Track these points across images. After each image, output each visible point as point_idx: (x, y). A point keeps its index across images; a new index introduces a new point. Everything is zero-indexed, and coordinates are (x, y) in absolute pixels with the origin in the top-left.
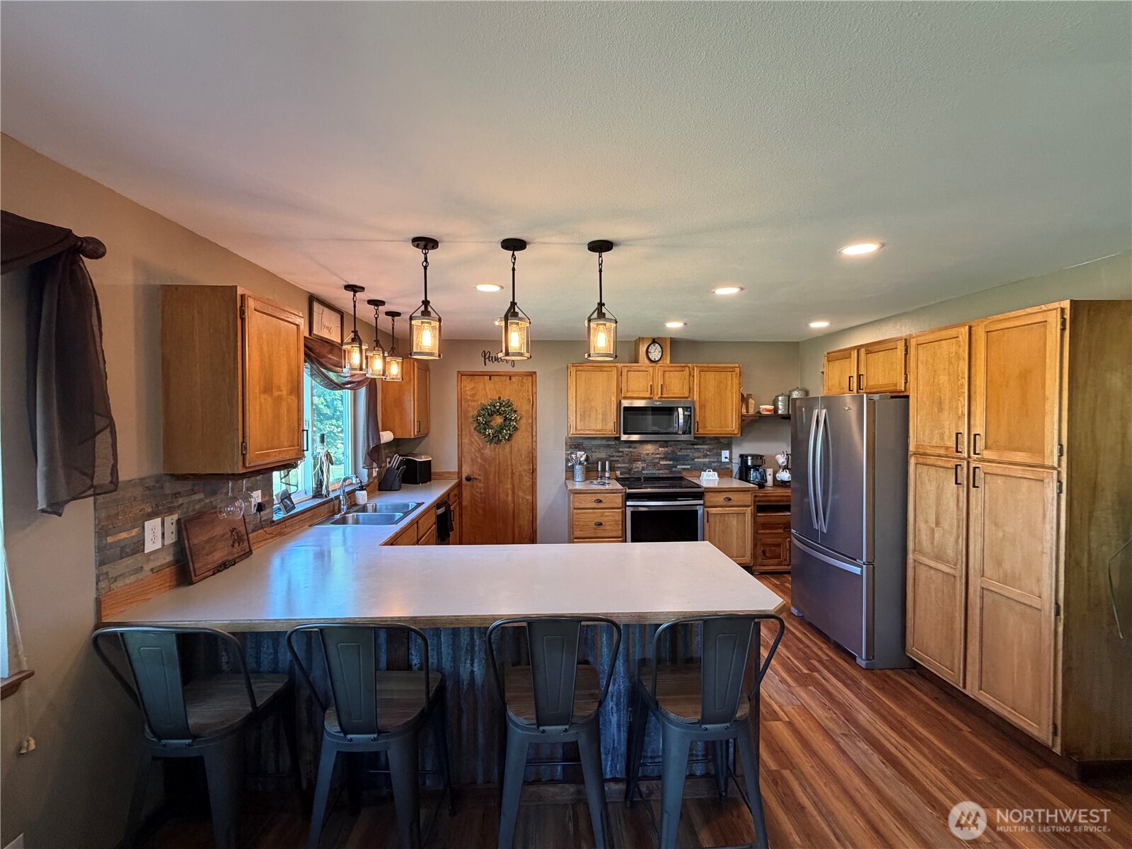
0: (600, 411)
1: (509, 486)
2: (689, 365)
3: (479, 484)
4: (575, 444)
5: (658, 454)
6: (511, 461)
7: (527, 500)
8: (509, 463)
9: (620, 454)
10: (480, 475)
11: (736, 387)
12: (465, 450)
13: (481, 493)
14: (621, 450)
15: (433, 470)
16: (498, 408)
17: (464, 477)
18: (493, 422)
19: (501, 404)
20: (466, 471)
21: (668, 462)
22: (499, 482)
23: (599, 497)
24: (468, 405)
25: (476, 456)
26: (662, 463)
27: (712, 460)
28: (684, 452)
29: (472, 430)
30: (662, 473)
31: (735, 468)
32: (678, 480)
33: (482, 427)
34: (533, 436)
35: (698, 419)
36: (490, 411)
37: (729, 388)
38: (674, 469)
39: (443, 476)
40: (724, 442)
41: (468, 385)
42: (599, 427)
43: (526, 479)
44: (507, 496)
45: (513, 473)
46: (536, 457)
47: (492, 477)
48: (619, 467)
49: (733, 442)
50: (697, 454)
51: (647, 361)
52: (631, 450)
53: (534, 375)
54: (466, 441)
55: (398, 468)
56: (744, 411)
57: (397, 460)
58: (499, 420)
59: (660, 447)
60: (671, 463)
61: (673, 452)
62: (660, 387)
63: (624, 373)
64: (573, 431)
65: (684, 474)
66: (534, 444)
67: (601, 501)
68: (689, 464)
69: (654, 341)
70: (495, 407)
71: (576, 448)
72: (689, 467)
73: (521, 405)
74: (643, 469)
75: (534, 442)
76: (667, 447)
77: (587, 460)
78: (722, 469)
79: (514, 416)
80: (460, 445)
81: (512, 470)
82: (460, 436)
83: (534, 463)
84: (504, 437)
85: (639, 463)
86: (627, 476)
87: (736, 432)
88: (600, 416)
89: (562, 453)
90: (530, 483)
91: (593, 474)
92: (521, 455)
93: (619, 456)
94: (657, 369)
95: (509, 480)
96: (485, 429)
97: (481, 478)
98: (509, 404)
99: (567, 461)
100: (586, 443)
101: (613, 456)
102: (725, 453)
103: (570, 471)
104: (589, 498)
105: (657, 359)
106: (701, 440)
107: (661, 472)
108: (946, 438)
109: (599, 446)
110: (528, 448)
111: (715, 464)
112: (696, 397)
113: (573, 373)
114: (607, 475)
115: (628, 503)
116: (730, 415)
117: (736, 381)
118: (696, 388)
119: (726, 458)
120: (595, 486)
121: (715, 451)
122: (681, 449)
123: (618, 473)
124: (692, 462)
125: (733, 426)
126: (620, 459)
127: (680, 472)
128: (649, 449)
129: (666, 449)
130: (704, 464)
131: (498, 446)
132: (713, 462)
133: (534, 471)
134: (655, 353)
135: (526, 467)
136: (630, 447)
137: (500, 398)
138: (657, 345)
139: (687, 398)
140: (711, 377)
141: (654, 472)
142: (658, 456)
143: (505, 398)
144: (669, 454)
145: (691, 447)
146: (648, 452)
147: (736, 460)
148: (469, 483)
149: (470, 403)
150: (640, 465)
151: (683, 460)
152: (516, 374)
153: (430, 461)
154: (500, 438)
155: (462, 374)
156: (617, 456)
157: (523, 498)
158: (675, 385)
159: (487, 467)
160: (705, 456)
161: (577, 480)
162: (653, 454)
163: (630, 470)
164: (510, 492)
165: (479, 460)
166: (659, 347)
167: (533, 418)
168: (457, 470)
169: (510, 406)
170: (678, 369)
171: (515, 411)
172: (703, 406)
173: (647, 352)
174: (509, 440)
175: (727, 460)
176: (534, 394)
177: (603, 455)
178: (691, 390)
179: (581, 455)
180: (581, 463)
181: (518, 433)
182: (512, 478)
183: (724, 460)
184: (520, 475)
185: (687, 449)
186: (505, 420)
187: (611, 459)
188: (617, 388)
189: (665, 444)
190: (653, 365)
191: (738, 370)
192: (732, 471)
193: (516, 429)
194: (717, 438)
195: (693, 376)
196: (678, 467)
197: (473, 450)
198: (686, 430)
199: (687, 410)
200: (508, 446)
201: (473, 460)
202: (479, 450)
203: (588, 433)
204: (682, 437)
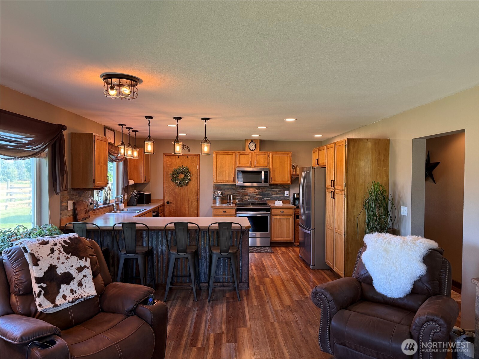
0: (227, 173)
1: (187, 206)
2: (268, 152)
3: (173, 205)
4: (217, 187)
5: (255, 192)
7: (195, 213)
8: (187, 195)
9: (238, 192)
11: (289, 162)
12: (167, 189)
13: (174, 209)
15: (151, 199)
17: (166, 202)
18: (180, 177)
19: (183, 169)
20: (167, 199)
22: (182, 204)
23: (225, 210)
25: (172, 192)
26: (257, 196)
28: (268, 192)
29: (170, 180)
30: (258, 201)
31: (292, 199)
33: (174, 179)
34: (198, 183)
35: (271, 176)
36: (178, 172)
37: (286, 163)
38: (263, 199)
39: (155, 201)
40: (285, 187)
41: (168, 159)
42: (227, 179)
43: (195, 203)
44: (186, 211)
45: (188, 200)
46: (199, 193)
47: (179, 202)
48: (237, 198)
49: (291, 187)
50: (273, 193)
51: (249, 150)
53: (199, 155)
54: (167, 185)
55: (136, 196)
56: (294, 173)
57: (135, 192)
58: (182, 176)
59: (257, 189)
60: (261, 196)
61: (262, 192)
62: (254, 162)
63: (238, 156)
64: (215, 181)
65: (268, 202)
67: (226, 212)
69: (252, 141)
70: (181, 170)
71: (218, 189)
72: (270, 198)
73: (193, 169)
74: (249, 199)
75: (198, 186)
77: (222, 194)
79: (189, 174)
80: (164, 188)
82: (164, 183)
83: (198, 195)
84: (184, 184)
86: (241, 202)
87: (289, 182)
88: (227, 175)
89: (211, 191)
90: (197, 205)
91: (225, 201)
92: (192, 192)
94: (253, 154)
95: (187, 204)
96: (176, 180)
97: (174, 202)
98: (187, 169)
99: (214, 195)
100: (222, 187)
102: (287, 193)
103: (215, 199)
104: (221, 211)
105: (253, 149)
106: (276, 186)
109: (228, 189)
110: (196, 189)
111: (282, 198)
112: (271, 167)
113: (215, 156)
114: (232, 202)
115: (237, 213)
116: (286, 175)
117: (289, 159)
118: (271, 162)
120: (224, 205)
121: (282, 191)
122: (266, 190)
123: (236, 201)
124: (271, 196)
125: (287, 180)
126: (238, 195)
127: (265, 201)
128: (251, 190)
129: (259, 190)
130: (276, 197)
131: (182, 188)
132: (281, 196)
133: (198, 199)
134: (253, 146)
135: (195, 198)
136: (242, 189)
137: (183, 166)
138: (253, 143)
139: (267, 167)
140: (278, 158)
141: (254, 201)
143: (185, 166)
144: (260, 192)
145: (271, 189)
147: (292, 196)
148: (168, 205)
149: (169, 168)
150: (247, 197)
151: (268, 195)
152: (190, 155)
153: (150, 194)
156: (236, 193)
157: (193, 212)
158: (261, 161)
159: (177, 197)
160: (277, 194)
161: (217, 204)
162: (253, 192)
163: (242, 200)
164: (187, 209)
165: (173, 194)
167: (198, 175)
168: (162, 199)
170: (263, 154)
171: (190, 172)
172: (274, 171)
173: (249, 146)
174: (187, 185)
176: (199, 164)
177: (230, 192)
178: (268, 163)
179: (220, 192)
180: (219, 196)
181: (191, 182)
182: (188, 202)
183: (286, 195)
184: (192, 201)
185: (269, 190)
186: (185, 176)
187: (234, 194)
188: (235, 162)
189: (258, 187)
190: (251, 152)
191: (290, 155)
192: (290, 201)
193: (190, 180)
194: (283, 186)
195: (270, 157)
196: (265, 198)
197: (170, 190)
198: (266, 181)
199: (266, 172)
200: (186, 188)
201: (170, 194)
202: (173, 190)
203: (224, 182)
204: (264, 185)
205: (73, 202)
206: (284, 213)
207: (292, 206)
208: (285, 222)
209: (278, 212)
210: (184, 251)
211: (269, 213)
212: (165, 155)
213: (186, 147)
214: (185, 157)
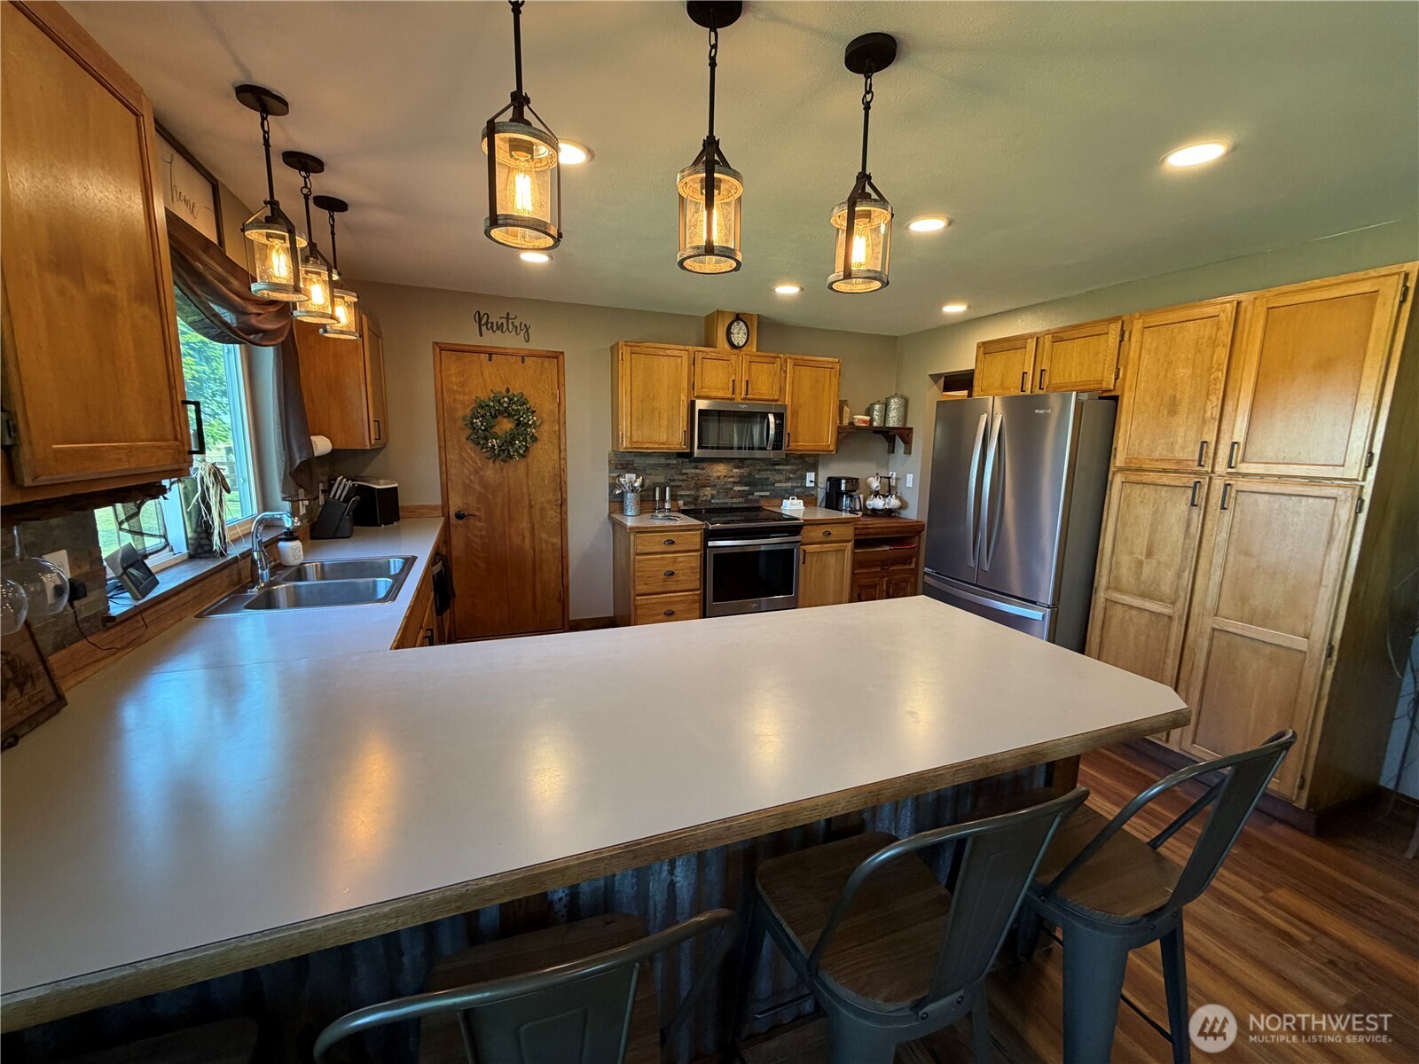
0: (665, 416)
1: (525, 525)
2: (781, 356)
3: (479, 524)
4: (623, 462)
5: (731, 477)
6: (528, 489)
7: (554, 545)
8: (525, 491)
9: (684, 477)
10: (479, 510)
11: (834, 389)
12: (453, 471)
13: (481, 537)
14: (684, 471)
15: (402, 504)
16: (505, 405)
17: (452, 513)
18: (497, 427)
19: (511, 400)
20: (456, 504)
21: (743, 488)
22: (510, 520)
23: (671, 536)
24: (455, 400)
25: (471, 481)
26: (736, 488)
27: (795, 484)
28: (764, 475)
29: (464, 439)
30: (737, 502)
31: (821, 495)
32: (753, 510)
33: (480, 437)
34: (561, 450)
35: (789, 430)
36: (491, 411)
37: (826, 390)
38: (750, 497)
39: (414, 512)
41: (453, 367)
42: (664, 438)
43: (552, 514)
44: (523, 539)
45: (531, 506)
46: (566, 483)
47: (498, 511)
48: (682, 495)
49: (820, 462)
50: (778, 477)
51: (727, 346)
52: (698, 471)
53: (561, 357)
54: (453, 456)
55: (347, 500)
58: (506, 425)
59: (735, 468)
60: (747, 488)
61: (750, 474)
62: (744, 384)
63: (698, 361)
65: (763, 503)
66: (562, 462)
67: (673, 543)
68: (768, 491)
69: (737, 318)
70: (501, 404)
71: (624, 468)
72: (768, 494)
73: (541, 401)
74: (713, 496)
75: (562, 459)
76: (742, 468)
77: (640, 485)
78: (807, 496)
79: (532, 419)
80: (444, 464)
81: (530, 501)
82: (443, 448)
83: (563, 489)
84: (516, 451)
85: (708, 489)
86: (692, 507)
88: (665, 422)
89: (603, 477)
90: (558, 520)
91: (648, 505)
92: (543, 480)
93: (683, 480)
94: (741, 357)
95: (526, 516)
96: (486, 439)
97: (482, 514)
98: (523, 401)
99: (613, 486)
100: (638, 461)
101: (674, 480)
102: (810, 476)
103: (618, 502)
104: (657, 539)
105: (741, 344)
106: (793, 457)
107: (735, 500)
108: (1177, 448)
109: (656, 466)
110: (554, 468)
111: (798, 490)
112: (788, 401)
113: (627, 357)
114: (667, 506)
115: (708, 543)
116: (826, 425)
117: (835, 381)
118: (789, 387)
119: (811, 481)
121: (799, 473)
122: (760, 470)
123: (681, 503)
124: (772, 488)
125: (828, 439)
126: (684, 484)
127: (757, 501)
128: (722, 469)
129: (742, 471)
130: (786, 490)
131: (507, 465)
132: (797, 487)
133: (563, 503)
134: (739, 335)
136: (696, 468)
137: (508, 390)
138: (741, 323)
139: (776, 401)
140: (806, 374)
141: (726, 501)
142: (732, 480)
143: (515, 391)
144: (744, 476)
145: (772, 467)
146: (719, 474)
148: (461, 522)
149: (458, 396)
150: (708, 491)
151: (763, 484)
153: (396, 488)
154: (512, 453)
155: (442, 348)
156: (679, 480)
157: (546, 542)
158: (764, 383)
159: (490, 496)
161: (629, 513)
162: (725, 476)
163: (696, 498)
164: (527, 534)
165: (477, 487)
166: (744, 327)
167: (561, 422)
168: (439, 502)
169: (524, 403)
170: (767, 360)
171: (533, 412)
172: (795, 414)
173: (729, 333)
175: (813, 485)
176: (560, 385)
178: (782, 390)
179: (633, 479)
181: (538, 445)
182: (530, 513)
183: (808, 484)
184: (542, 509)
185: (767, 470)
186: (518, 425)
187: (672, 484)
188: (689, 380)
189: (740, 462)
190: (735, 351)
191: (837, 366)
193: (534, 439)
194: (802, 457)
195: (785, 372)
196: (755, 494)
197: (466, 472)
198: (778, 445)
199: (780, 417)
200: (522, 465)
201: (467, 488)
202: (476, 472)
203: (652, 447)
204: (771, 454)
206: (831, 538)
208: (832, 561)
209: (817, 533)
211: (798, 538)
212: (441, 350)
213: (517, 324)
214: (512, 359)
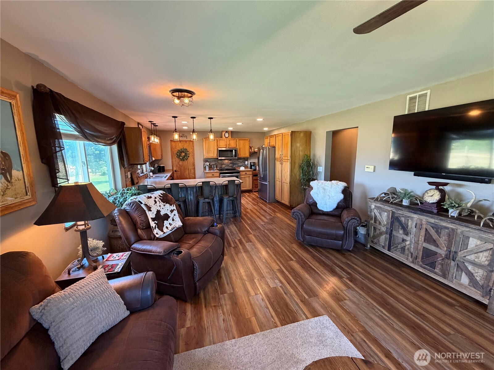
0: (212, 151)
1: (187, 173)
2: (236, 138)
3: (179, 173)
4: (206, 160)
5: (229, 163)
6: (188, 166)
7: (193, 176)
11: (248, 144)
12: (174, 163)
13: (179, 175)
14: (218, 162)
15: (165, 169)
16: (183, 150)
17: (174, 171)
20: (175, 169)
22: (185, 172)
23: (213, 174)
24: (174, 150)
26: (230, 165)
28: (236, 162)
29: (176, 157)
30: (230, 168)
32: (234, 169)
33: (178, 156)
34: (194, 158)
35: (238, 153)
36: (181, 152)
37: (246, 145)
38: (233, 167)
39: (168, 171)
40: (246, 159)
41: (173, 144)
42: (212, 155)
43: (192, 171)
44: (187, 175)
45: (188, 169)
46: (195, 164)
47: (182, 170)
48: (218, 166)
49: (248, 159)
50: (239, 163)
51: (225, 137)
53: (193, 141)
54: (174, 160)
55: (157, 168)
56: (251, 151)
57: (156, 165)
58: (183, 154)
60: (232, 165)
61: (233, 162)
62: (228, 145)
63: (219, 141)
64: (205, 157)
65: (236, 168)
69: (226, 132)
73: (190, 149)
74: (225, 167)
75: (194, 160)
77: (209, 165)
78: (246, 166)
79: (188, 153)
80: (172, 162)
82: (172, 159)
83: (194, 166)
84: (185, 159)
87: (248, 156)
88: (212, 153)
89: (202, 163)
91: (211, 169)
92: (191, 164)
94: (227, 139)
95: (188, 171)
96: (180, 157)
97: (179, 171)
98: (186, 150)
99: (204, 165)
100: (209, 160)
102: (246, 162)
103: (205, 168)
104: (210, 174)
105: (227, 137)
106: (240, 158)
109: (212, 161)
110: (193, 162)
112: (238, 147)
113: (204, 141)
114: (215, 169)
115: (221, 175)
116: (247, 152)
117: (248, 143)
118: (238, 145)
120: (212, 171)
121: (244, 161)
123: (218, 168)
124: (238, 165)
125: (247, 155)
126: (219, 164)
127: (235, 167)
128: (226, 161)
130: (241, 165)
131: (184, 162)
132: (243, 164)
133: (194, 169)
134: (227, 135)
135: (192, 167)
136: (221, 161)
137: (183, 148)
139: (235, 147)
140: (242, 142)
141: (228, 167)
143: (185, 148)
147: (249, 164)
148: (176, 172)
150: (224, 166)
151: (236, 164)
152: (188, 141)
153: (164, 166)
158: (233, 144)
159: (181, 167)
160: (241, 163)
161: (207, 170)
163: (221, 167)
165: (178, 166)
167: (194, 153)
168: (172, 169)
170: (233, 139)
171: (188, 152)
172: (240, 150)
173: (225, 135)
174: (187, 160)
176: (193, 146)
177: (214, 163)
178: (236, 145)
179: (208, 164)
180: (208, 166)
181: (189, 158)
183: (246, 164)
184: (191, 170)
186: (185, 154)
187: (216, 164)
188: (217, 144)
189: (230, 160)
191: (248, 140)
192: (248, 167)
193: (188, 156)
194: (244, 158)
195: (237, 141)
197: (176, 163)
198: (235, 156)
199: (235, 151)
200: (186, 162)
201: (176, 166)
202: (178, 163)
203: (209, 157)
204: (234, 158)
205: (130, 172)
206: (247, 174)
207: (249, 169)
208: (247, 179)
209: (244, 173)
210: (208, 198)
211: (239, 174)
212: (171, 141)
213: (185, 135)
214: (184, 142)
